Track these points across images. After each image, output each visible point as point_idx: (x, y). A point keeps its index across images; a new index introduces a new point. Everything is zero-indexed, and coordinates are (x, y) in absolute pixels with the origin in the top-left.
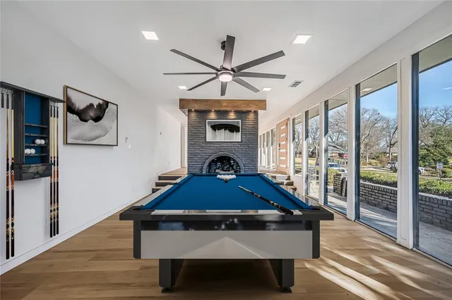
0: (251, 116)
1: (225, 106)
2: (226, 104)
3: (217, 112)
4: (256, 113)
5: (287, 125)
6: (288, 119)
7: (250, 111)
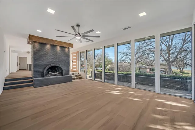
0: (67, 49)
1: (56, 43)
2: (56, 42)
3: (51, 45)
4: (69, 48)
5: (77, 54)
6: (78, 52)
7: (67, 47)
